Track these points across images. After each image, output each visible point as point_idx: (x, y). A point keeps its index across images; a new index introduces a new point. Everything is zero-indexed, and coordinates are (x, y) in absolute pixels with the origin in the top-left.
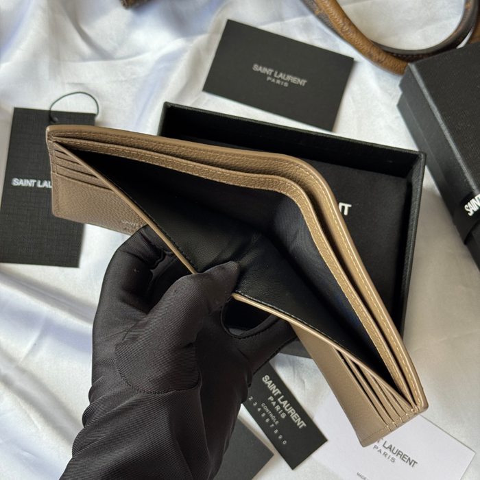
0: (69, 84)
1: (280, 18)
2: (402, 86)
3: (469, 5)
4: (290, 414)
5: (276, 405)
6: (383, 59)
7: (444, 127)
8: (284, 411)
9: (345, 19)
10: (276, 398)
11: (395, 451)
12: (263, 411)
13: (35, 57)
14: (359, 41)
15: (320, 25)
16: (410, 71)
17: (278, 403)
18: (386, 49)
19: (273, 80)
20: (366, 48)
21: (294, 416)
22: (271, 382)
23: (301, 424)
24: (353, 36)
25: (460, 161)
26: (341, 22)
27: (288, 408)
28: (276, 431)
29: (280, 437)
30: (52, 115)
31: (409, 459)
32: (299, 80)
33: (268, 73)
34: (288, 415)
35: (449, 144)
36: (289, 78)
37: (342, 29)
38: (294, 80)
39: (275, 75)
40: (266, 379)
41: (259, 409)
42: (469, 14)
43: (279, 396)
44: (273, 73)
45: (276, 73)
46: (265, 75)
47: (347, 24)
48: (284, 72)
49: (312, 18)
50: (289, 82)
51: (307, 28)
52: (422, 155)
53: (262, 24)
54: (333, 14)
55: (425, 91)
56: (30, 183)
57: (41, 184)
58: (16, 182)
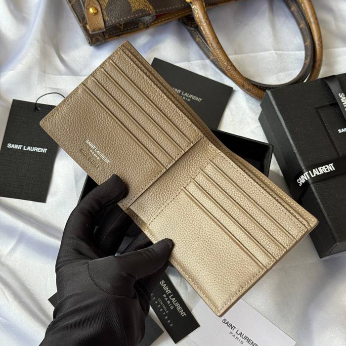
0: (50, 88)
1: (188, 60)
2: (261, 105)
3: (307, 61)
4: (177, 307)
5: (168, 300)
6: (251, 89)
7: (286, 130)
8: (173, 305)
9: (229, 62)
10: (168, 296)
11: (243, 337)
12: (159, 303)
14: (237, 76)
15: (213, 66)
16: (267, 94)
17: (169, 299)
18: (253, 83)
20: (241, 81)
21: (179, 308)
22: (165, 285)
23: (183, 314)
24: (234, 73)
25: (296, 151)
26: (226, 63)
27: (175, 303)
28: (166, 317)
29: (169, 321)
30: (37, 106)
31: (253, 342)
32: (197, 98)
34: (175, 308)
35: (289, 140)
36: (191, 96)
37: (226, 68)
38: (194, 98)
39: (182, 94)
40: (162, 283)
41: (156, 302)
42: (306, 66)
43: (170, 294)
45: (183, 92)
47: (229, 64)
48: (188, 93)
49: (208, 61)
50: (191, 99)
51: (204, 67)
52: (271, 146)
53: (176, 63)
54: (221, 58)
55: (276, 107)
56: (19, 147)
57: (26, 148)
58: (10, 146)
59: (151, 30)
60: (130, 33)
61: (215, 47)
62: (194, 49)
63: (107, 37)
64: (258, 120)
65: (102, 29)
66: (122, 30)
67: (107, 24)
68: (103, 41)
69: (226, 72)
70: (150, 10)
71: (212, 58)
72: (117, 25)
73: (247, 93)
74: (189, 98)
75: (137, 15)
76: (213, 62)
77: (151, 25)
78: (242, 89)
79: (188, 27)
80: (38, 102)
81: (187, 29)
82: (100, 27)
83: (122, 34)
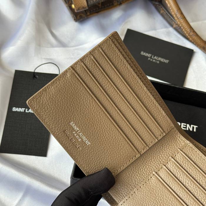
0: (44, 58)
1: (155, 29)
9: (191, 29)
13: (28, 44)
14: (198, 41)
15: (175, 33)
19: (151, 60)
20: (202, 44)
26: (189, 30)
30: (35, 73)
32: (165, 60)
33: (148, 56)
36: (160, 59)
38: (162, 60)
39: (152, 57)
44: (151, 56)
45: (153, 56)
46: (147, 57)
47: (192, 31)
48: (157, 56)
49: (171, 29)
50: (160, 61)
51: (168, 34)
54: (185, 26)
56: (22, 110)
57: (28, 110)
58: (14, 109)
59: (123, 6)
60: (107, 9)
61: (179, 17)
62: (159, 19)
63: (88, 14)
65: (85, 8)
66: (100, 8)
67: (89, 3)
68: (86, 18)
69: (189, 37)
71: (175, 26)
72: (97, 4)
74: (158, 60)
76: (176, 29)
77: (123, 2)
79: (154, 2)
80: (36, 71)
81: (152, 3)
82: (83, 6)
83: (100, 11)
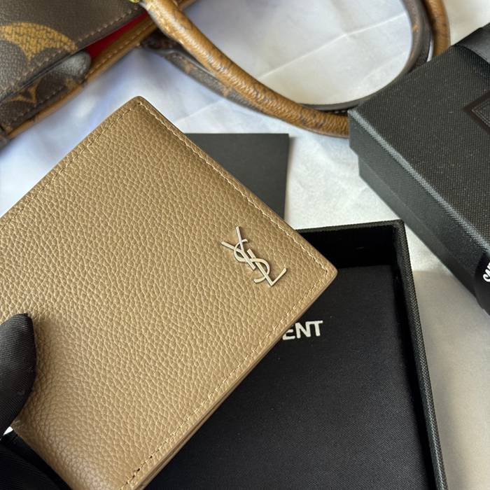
2: (353, 146)
3: (416, 26)
6: (322, 121)
9: (257, 86)
14: (283, 108)
18: (323, 109)
20: (295, 114)
24: (273, 103)
26: (252, 90)
37: (256, 99)
42: (418, 37)
54: (240, 84)
55: (379, 138)
59: (93, 85)
60: (55, 103)
61: (218, 67)
64: (360, 179)
66: (35, 106)
68: (5, 140)
69: (261, 106)
70: (65, 44)
73: (318, 134)
75: (40, 65)
76: (231, 98)
77: (90, 75)
78: (305, 129)
79: (162, 52)
81: (162, 56)
83: (38, 113)
